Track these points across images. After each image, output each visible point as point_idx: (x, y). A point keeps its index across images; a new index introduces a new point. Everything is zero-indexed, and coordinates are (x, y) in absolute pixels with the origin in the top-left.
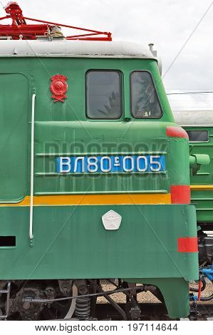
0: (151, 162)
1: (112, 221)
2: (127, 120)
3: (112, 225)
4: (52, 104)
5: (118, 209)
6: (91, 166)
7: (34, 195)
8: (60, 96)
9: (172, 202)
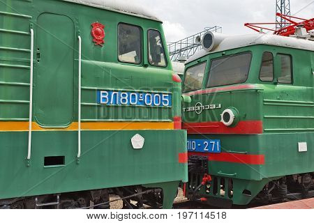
0: (163, 99)
1: (138, 142)
2: (146, 66)
3: (138, 145)
4: (93, 46)
5: (142, 133)
6: (126, 100)
7: (81, 122)
8: (100, 40)
9: (175, 127)
